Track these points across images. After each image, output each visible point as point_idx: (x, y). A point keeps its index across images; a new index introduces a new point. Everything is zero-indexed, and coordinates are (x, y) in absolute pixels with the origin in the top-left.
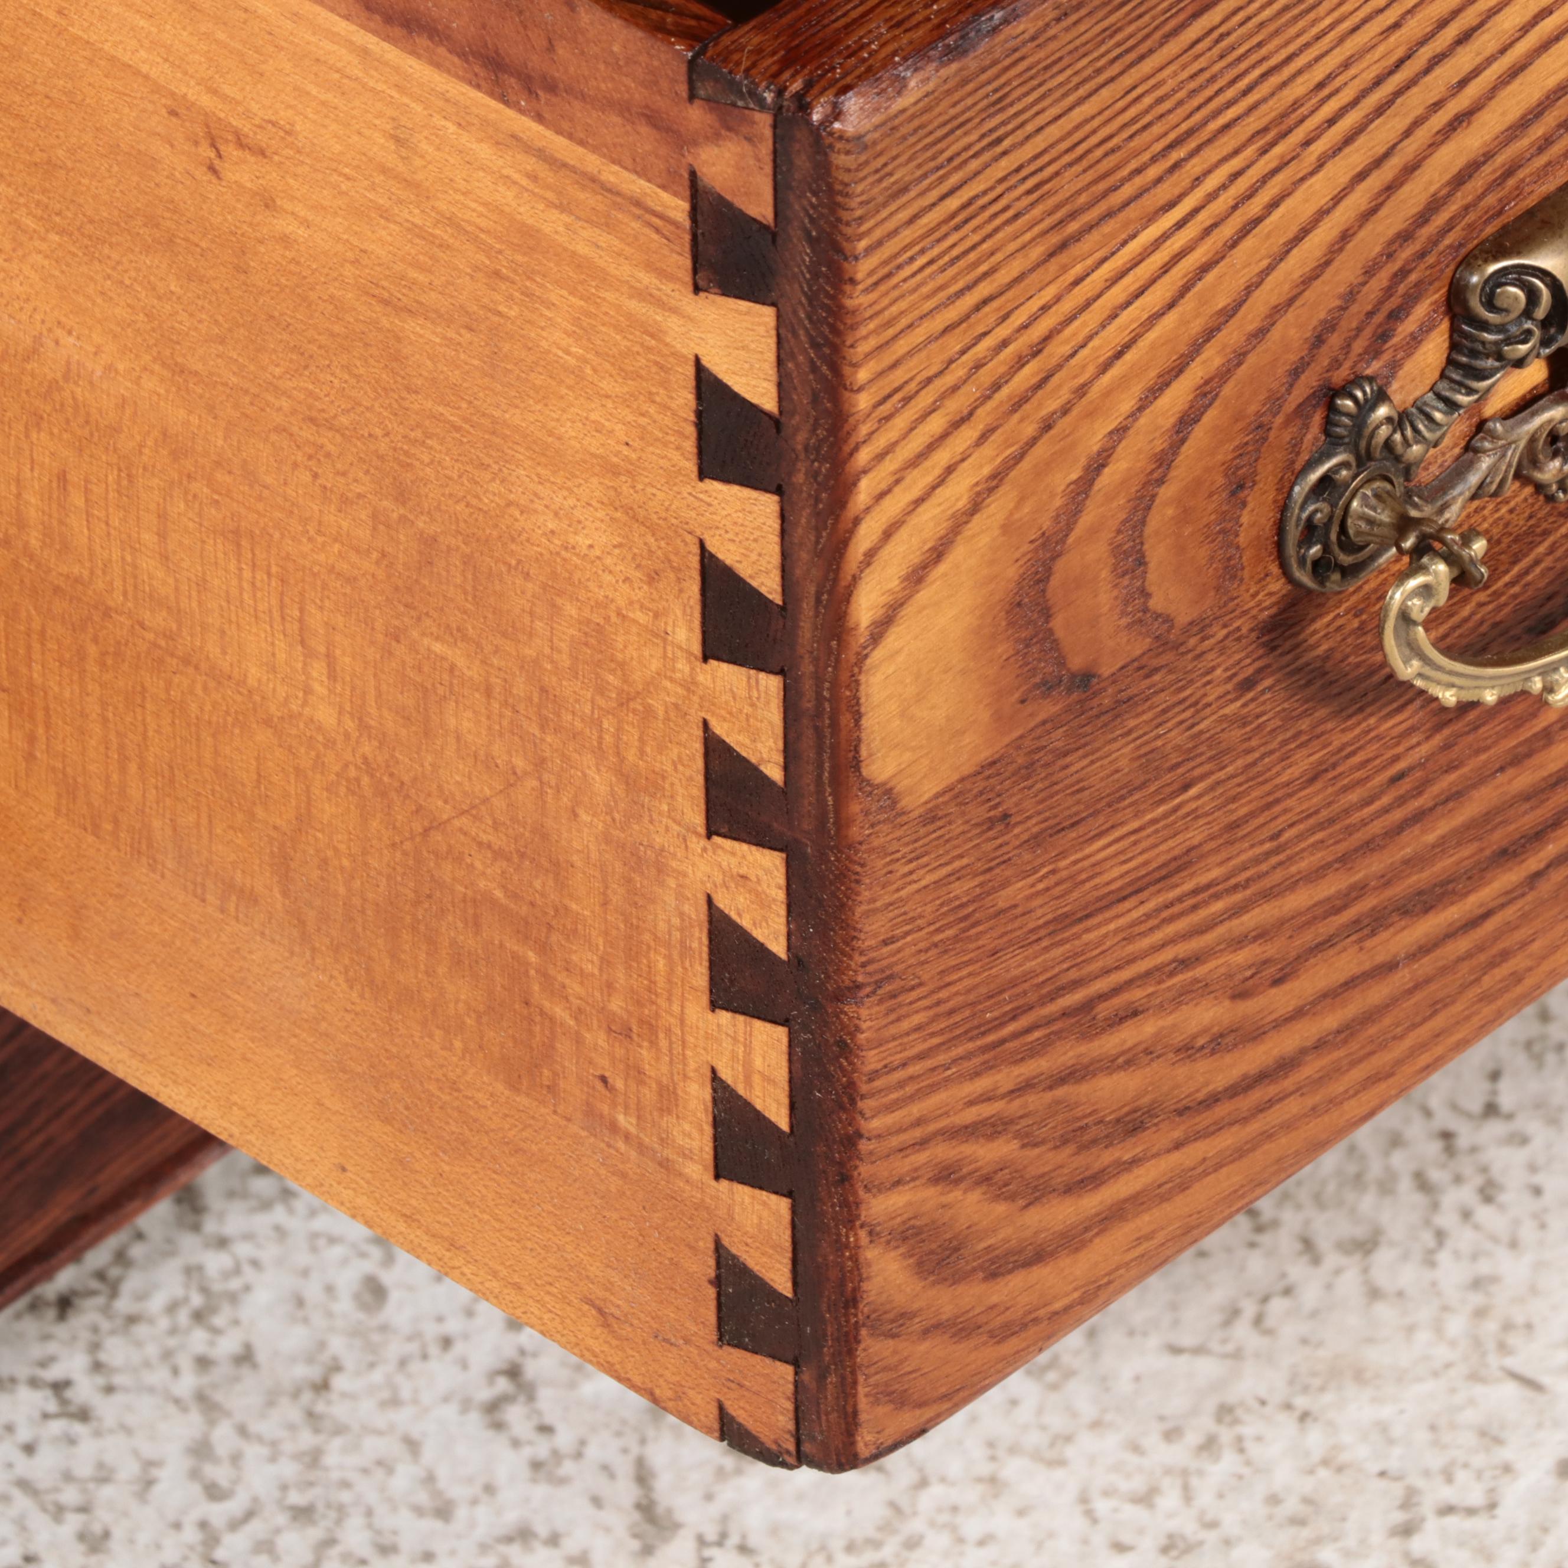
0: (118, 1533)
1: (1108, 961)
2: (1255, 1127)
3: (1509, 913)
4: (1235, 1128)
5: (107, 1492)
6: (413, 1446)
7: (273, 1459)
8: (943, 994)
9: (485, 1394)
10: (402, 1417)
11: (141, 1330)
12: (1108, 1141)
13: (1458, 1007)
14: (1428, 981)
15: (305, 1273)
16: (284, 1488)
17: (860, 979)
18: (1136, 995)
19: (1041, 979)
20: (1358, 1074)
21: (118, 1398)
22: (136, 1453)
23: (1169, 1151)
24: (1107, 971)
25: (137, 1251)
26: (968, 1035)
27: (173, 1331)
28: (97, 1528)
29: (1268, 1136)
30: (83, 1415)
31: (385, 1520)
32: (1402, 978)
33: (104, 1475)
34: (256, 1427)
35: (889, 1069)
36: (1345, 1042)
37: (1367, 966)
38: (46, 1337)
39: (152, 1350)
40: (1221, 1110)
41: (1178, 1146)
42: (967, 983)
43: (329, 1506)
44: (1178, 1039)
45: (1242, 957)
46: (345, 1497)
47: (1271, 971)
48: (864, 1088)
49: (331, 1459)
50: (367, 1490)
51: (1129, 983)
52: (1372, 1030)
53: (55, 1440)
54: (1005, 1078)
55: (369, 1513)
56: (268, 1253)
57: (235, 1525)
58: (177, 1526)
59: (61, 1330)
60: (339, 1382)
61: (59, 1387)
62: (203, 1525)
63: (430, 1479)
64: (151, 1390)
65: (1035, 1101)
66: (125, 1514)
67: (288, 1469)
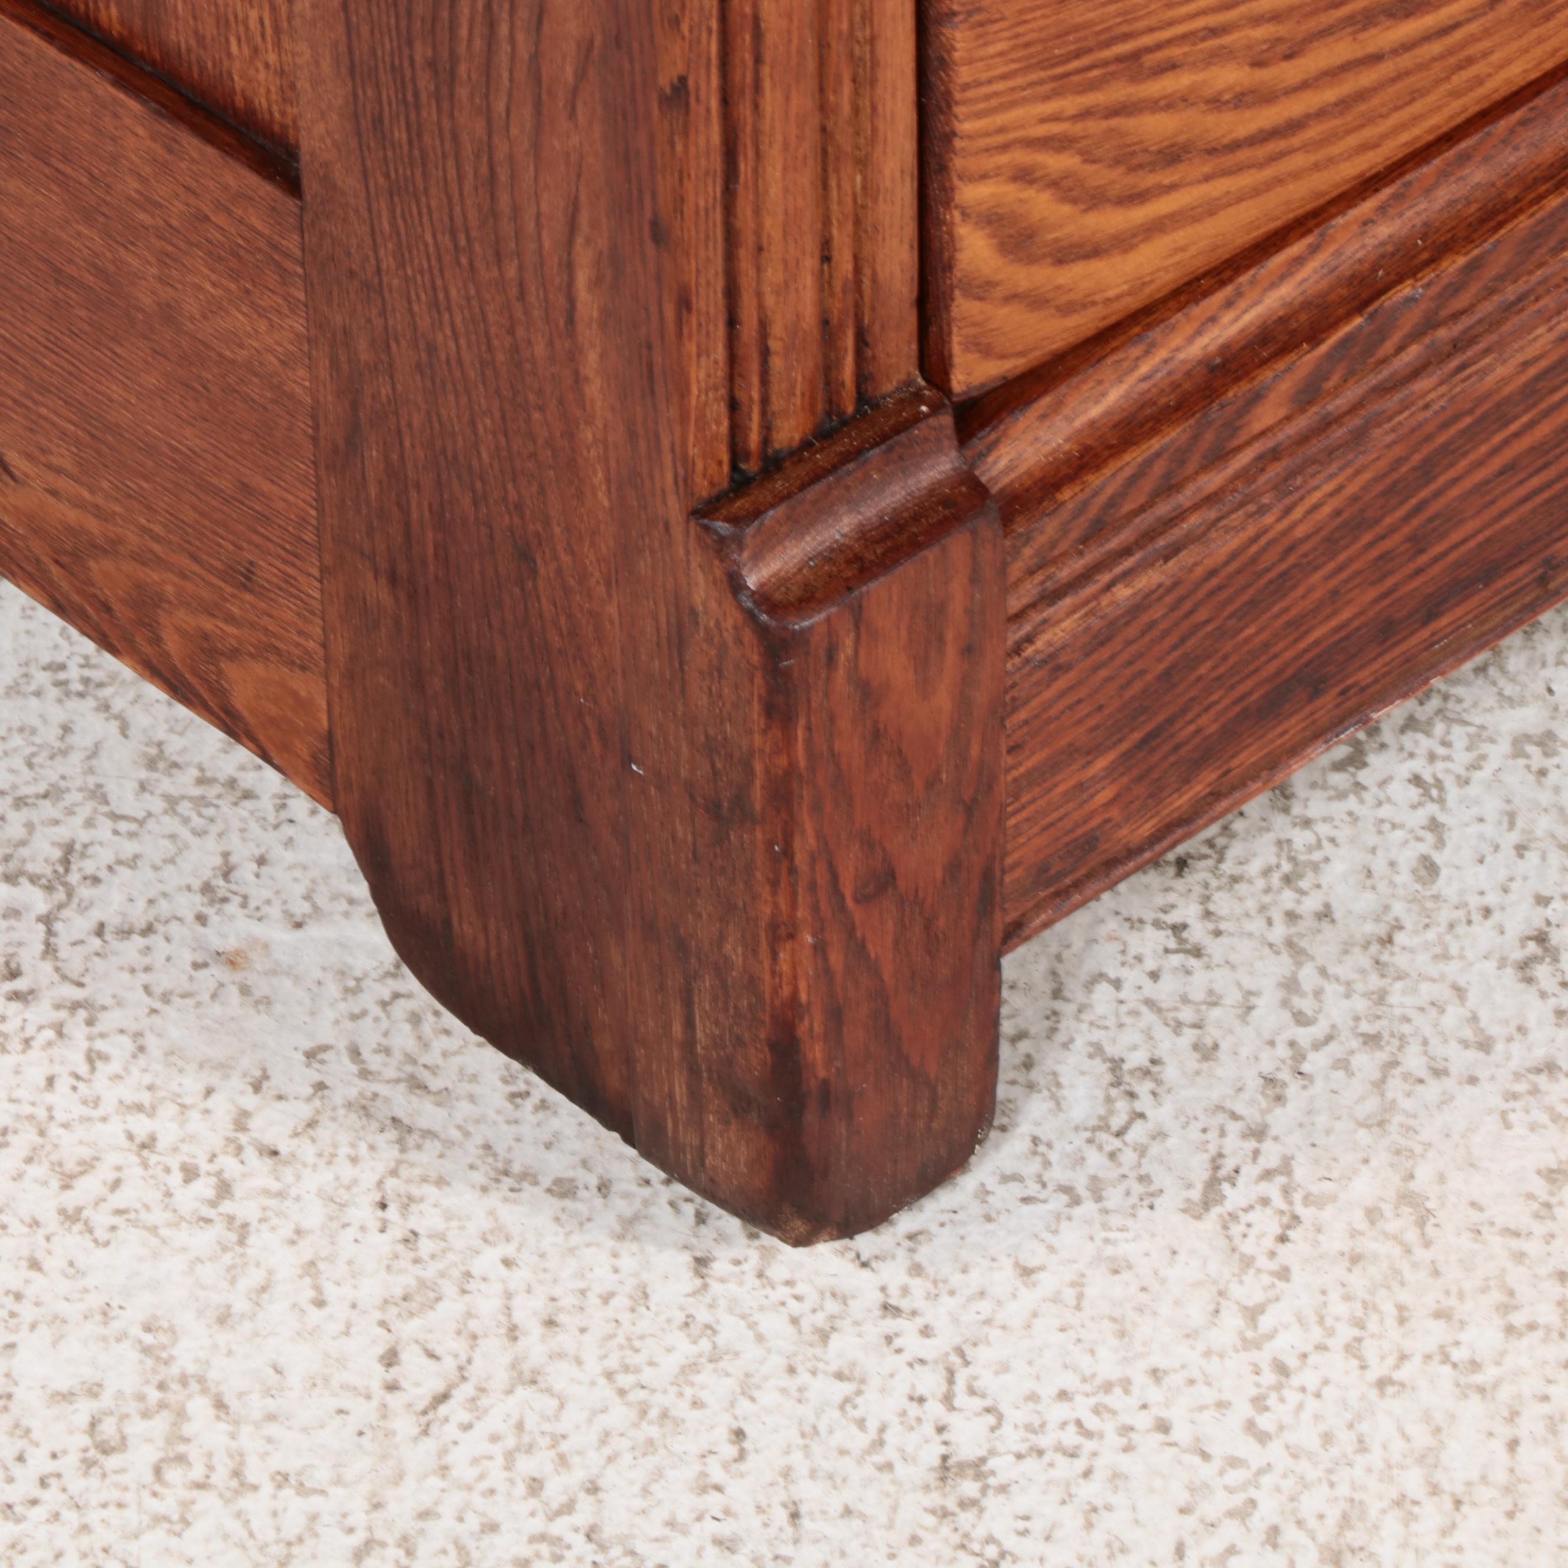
0: (1224, 1046)
1: (1152, 21)
2: (1268, 173)
3: (1473, 27)
4: (1252, 171)
5: (1216, 1013)
6: (1460, 992)
7: (1348, 996)
8: (1020, 29)
9: (1518, 955)
10: (1451, 969)
11: (1242, 888)
12: (1152, 167)
13: (1432, 99)
14: (1407, 73)
15: (1373, 850)
16: (1357, 1019)
17: (956, 7)
18: (1175, 52)
19: (1099, 28)
20: (1352, 141)
21: (1223, 940)
22: (1239, 984)
23: (1199, 182)
24: (1151, 30)
25: (1238, 825)
26: (1042, 65)
27: (1268, 890)
28: (1208, 1042)
29: (1279, 181)
30: (1197, 952)
31: (1437, 1048)
32: (1386, 68)
33: (1213, 1000)
34: (1332, 970)
35: (978, 84)
36: (1341, 113)
37: (1359, 54)
38: (1167, 890)
39: (1251, 904)
40: (1243, 155)
41: (1207, 178)
42: (1041, 23)
43: (1392, 1035)
44: (1208, 92)
45: (1259, 33)
46: (1406, 1029)
47: (1282, 48)
48: (958, 96)
49: (1393, 999)
50: (1423, 1023)
51: (1170, 42)
52: (1363, 107)
53: (1174, 970)
54: (1069, 104)
55: (1425, 1043)
56: (1343, 834)
57: (1317, 1046)
58: (1272, 1043)
59: (1179, 884)
60: (1400, 938)
61: (1178, 929)
62: (1292, 1044)
63: (1474, 1018)
64: (1250, 935)
65: (1096, 126)
66: (1231, 1031)
67: (1360, 1004)
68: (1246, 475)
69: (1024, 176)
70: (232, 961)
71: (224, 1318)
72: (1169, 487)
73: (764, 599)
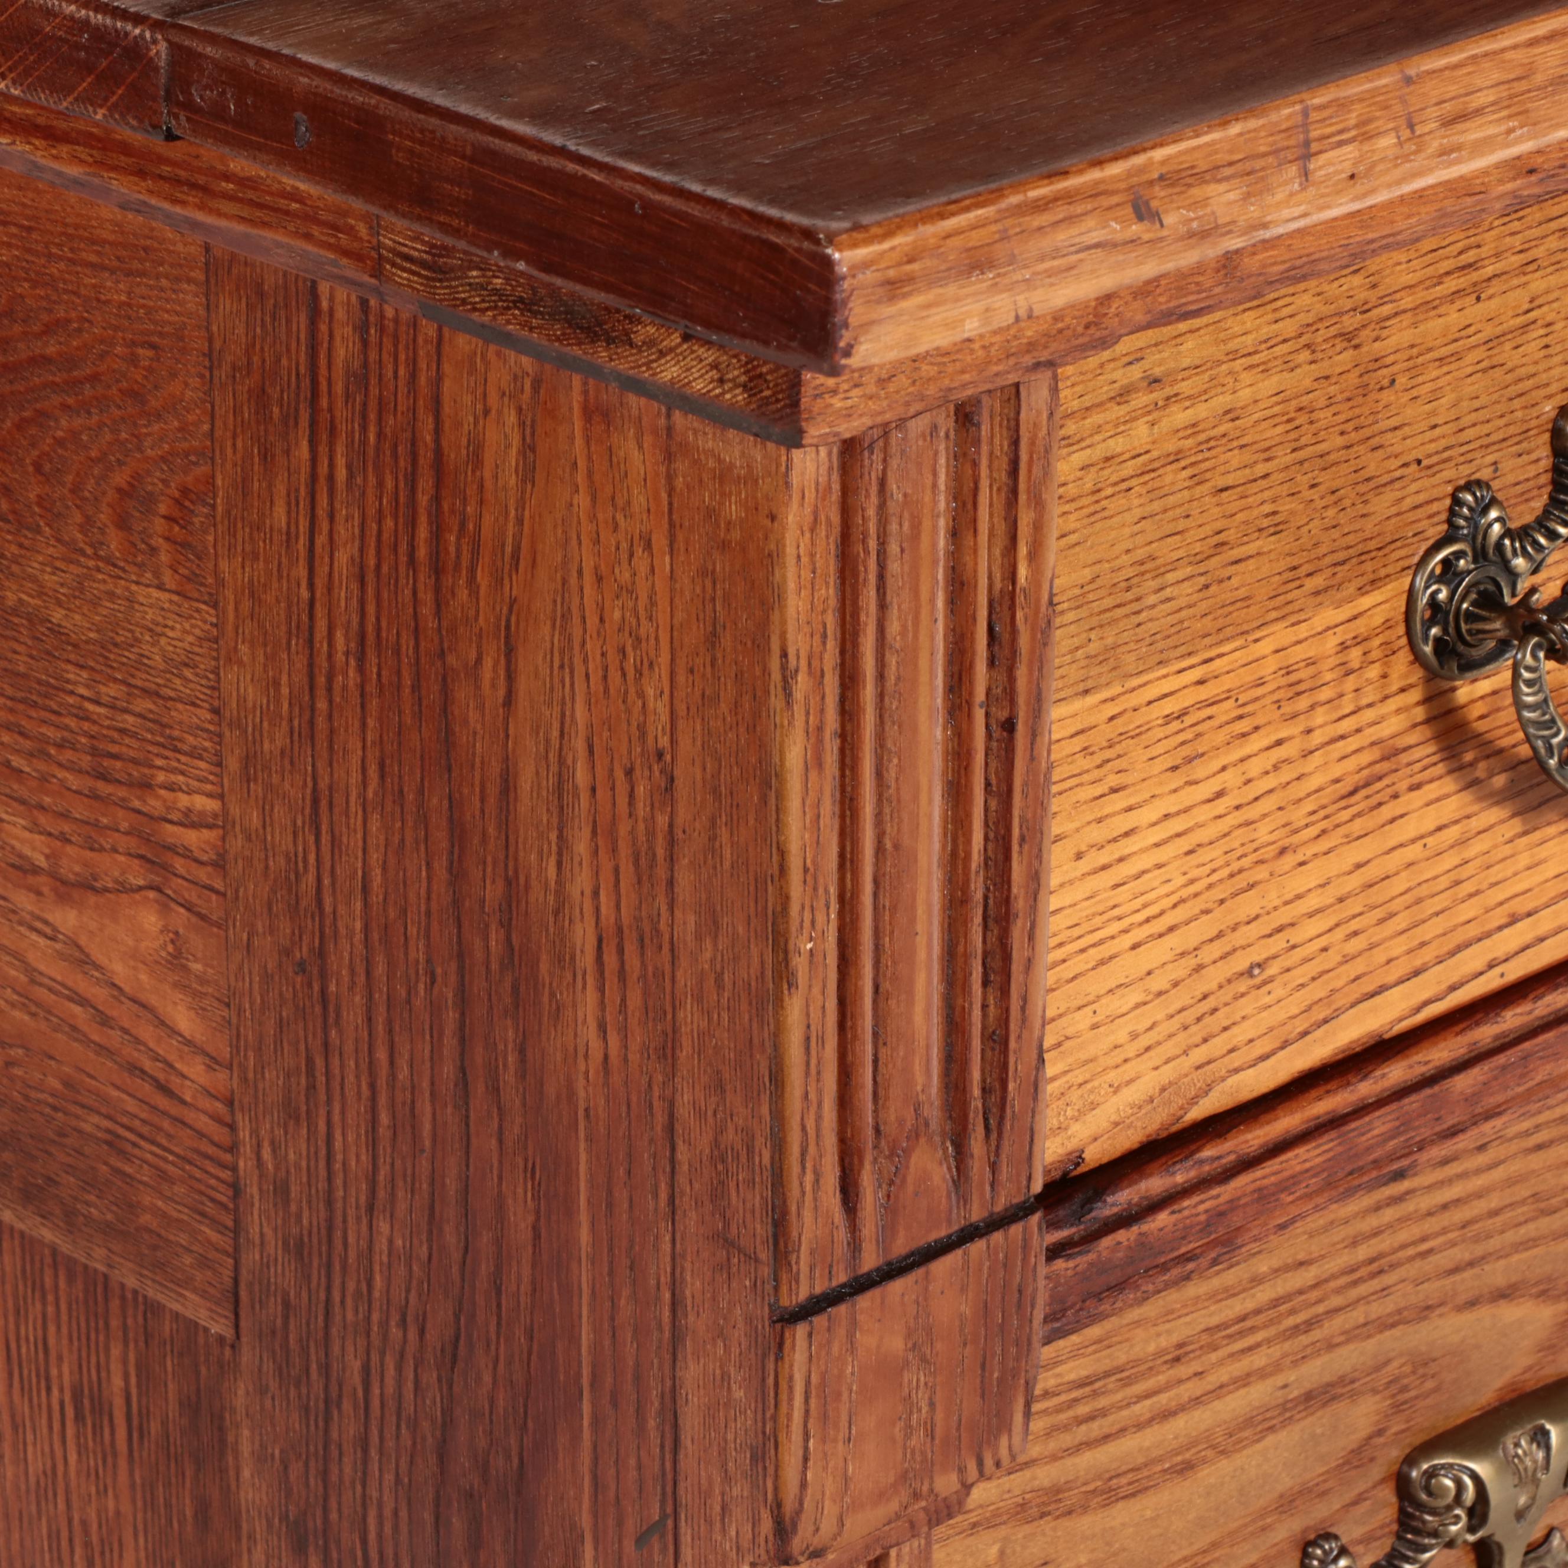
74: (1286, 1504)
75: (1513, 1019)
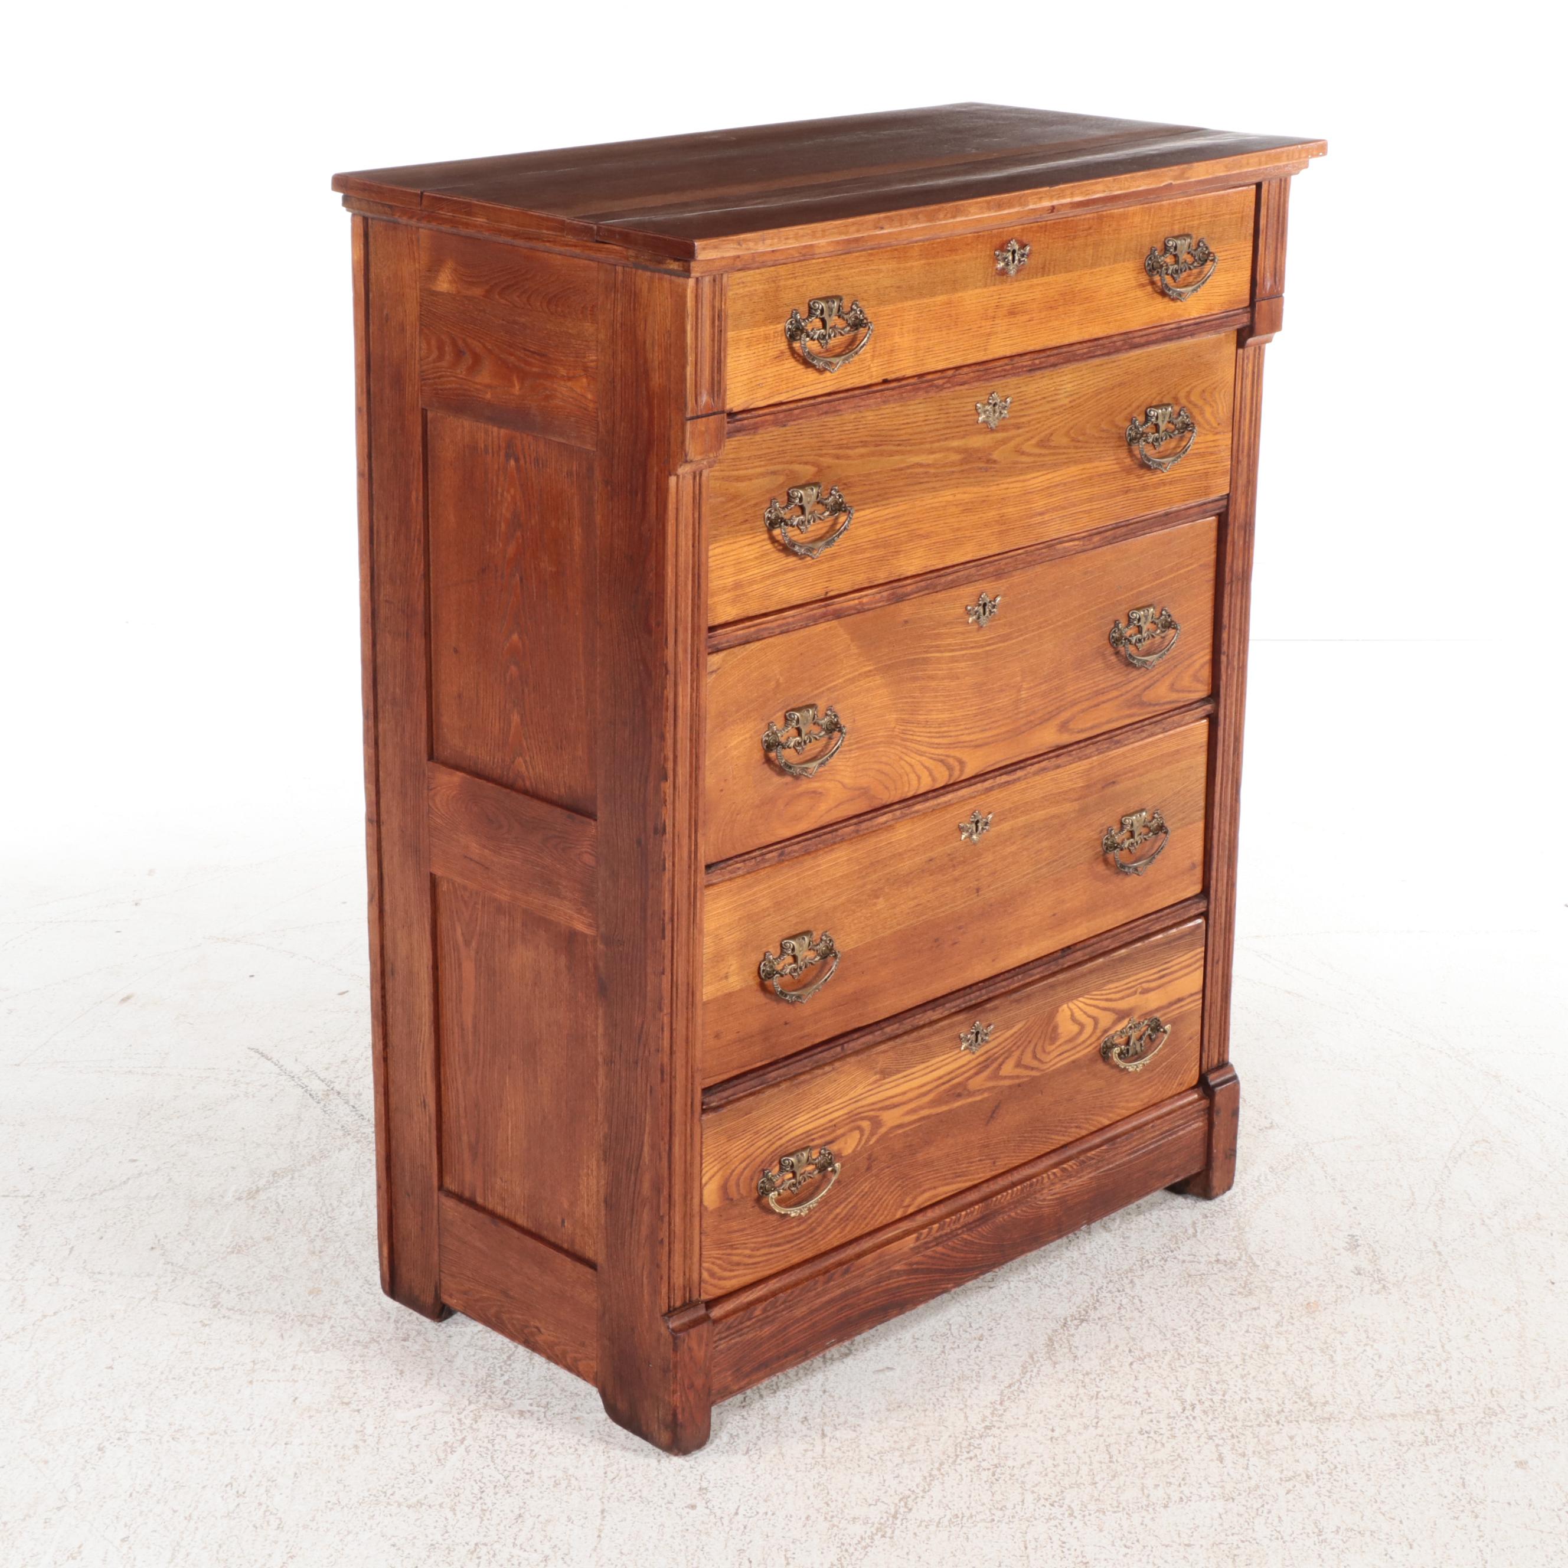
2: (755, 1271)
12: (735, 1266)
14: (779, 1257)
18: (739, 1246)
20: (770, 1267)
23: (743, 1270)
24: (735, 1241)
26: (717, 1244)
29: (758, 1272)
32: (775, 1255)
36: (767, 1262)
37: (770, 1252)
40: (750, 1266)
44: (744, 1254)
47: (757, 1249)
51: (738, 1244)
52: (771, 1262)
65: (725, 1257)
68: (753, 1324)
69: (713, 1263)
70: (577, 1418)
71: (577, 1467)
72: (741, 1323)
73: (673, 1330)
74: (768, 491)
75: (804, 403)
